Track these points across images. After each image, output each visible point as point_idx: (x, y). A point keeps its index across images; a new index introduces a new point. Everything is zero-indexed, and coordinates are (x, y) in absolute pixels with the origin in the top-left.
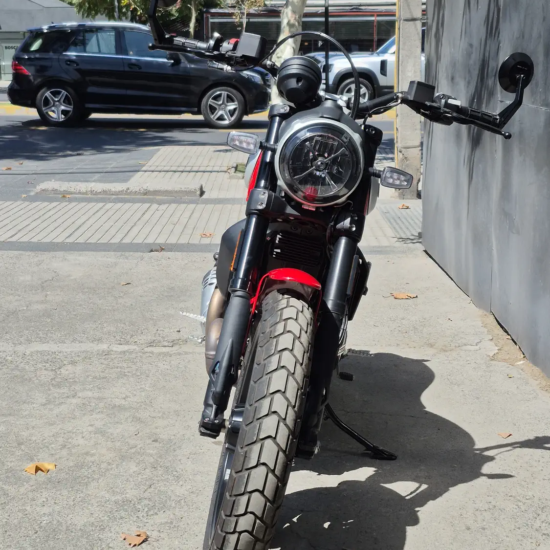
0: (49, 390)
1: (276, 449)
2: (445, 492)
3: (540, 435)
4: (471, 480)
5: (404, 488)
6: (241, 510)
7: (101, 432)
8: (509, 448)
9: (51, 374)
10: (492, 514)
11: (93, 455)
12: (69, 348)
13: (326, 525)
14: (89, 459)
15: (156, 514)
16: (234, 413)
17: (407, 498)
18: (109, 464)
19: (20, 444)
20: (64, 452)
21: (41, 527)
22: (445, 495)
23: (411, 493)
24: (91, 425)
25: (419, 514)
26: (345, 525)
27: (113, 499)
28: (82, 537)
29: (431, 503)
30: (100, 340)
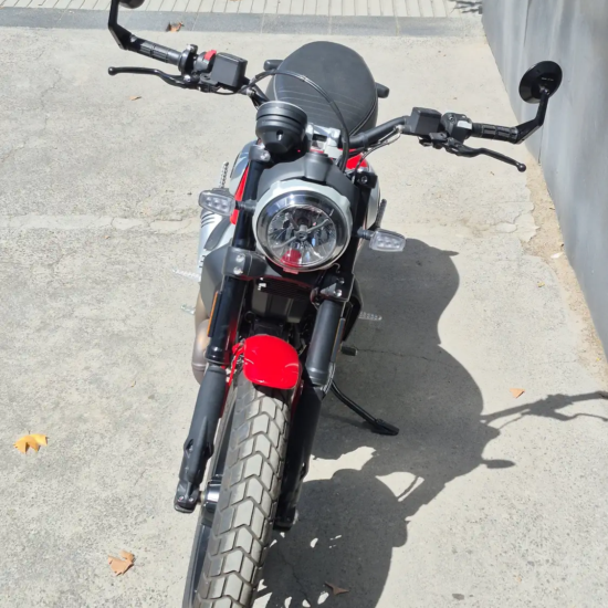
0: (45, 303)
1: (240, 582)
2: (440, 490)
3: (554, 393)
4: (469, 471)
5: (399, 483)
6: (218, 594)
7: (95, 380)
8: (517, 415)
9: (48, 271)
10: (483, 528)
11: (85, 421)
12: (68, 224)
13: (313, 543)
14: (83, 427)
15: (145, 520)
16: (209, 489)
17: (400, 500)
18: (102, 437)
19: (12, 400)
20: (57, 416)
21: (29, 541)
22: (440, 496)
23: (406, 491)
24: (87, 368)
25: (409, 526)
26: (331, 543)
27: (103, 495)
28: (68, 557)
29: (423, 508)
30: (101, 209)
